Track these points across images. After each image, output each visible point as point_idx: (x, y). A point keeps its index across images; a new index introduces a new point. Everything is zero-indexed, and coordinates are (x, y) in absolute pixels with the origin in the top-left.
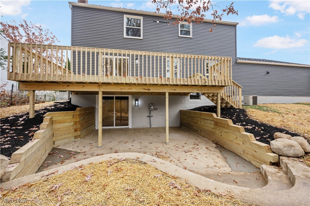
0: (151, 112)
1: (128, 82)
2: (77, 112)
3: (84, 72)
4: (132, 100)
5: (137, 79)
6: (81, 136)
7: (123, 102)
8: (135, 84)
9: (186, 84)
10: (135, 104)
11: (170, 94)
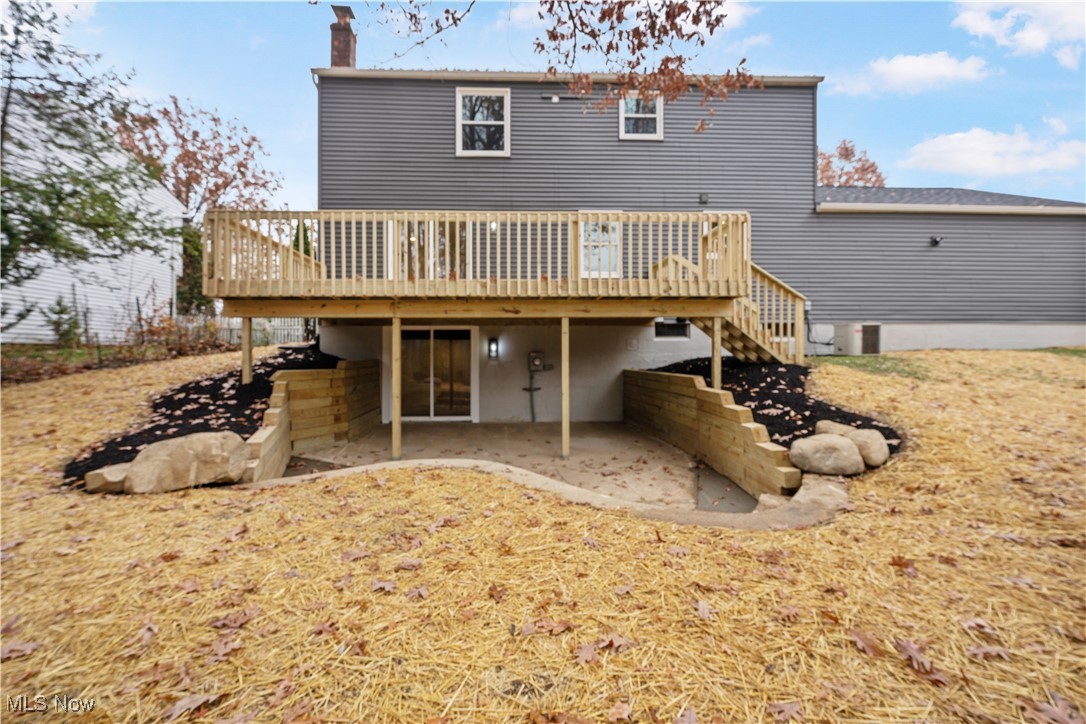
0: (537, 377)
1: (462, 294)
2: (340, 372)
3: (359, 272)
4: (481, 340)
5: (484, 286)
6: (350, 435)
7: (458, 346)
8: (479, 298)
9: (613, 294)
10: (490, 350)
11: (573, 322)
